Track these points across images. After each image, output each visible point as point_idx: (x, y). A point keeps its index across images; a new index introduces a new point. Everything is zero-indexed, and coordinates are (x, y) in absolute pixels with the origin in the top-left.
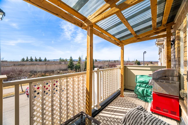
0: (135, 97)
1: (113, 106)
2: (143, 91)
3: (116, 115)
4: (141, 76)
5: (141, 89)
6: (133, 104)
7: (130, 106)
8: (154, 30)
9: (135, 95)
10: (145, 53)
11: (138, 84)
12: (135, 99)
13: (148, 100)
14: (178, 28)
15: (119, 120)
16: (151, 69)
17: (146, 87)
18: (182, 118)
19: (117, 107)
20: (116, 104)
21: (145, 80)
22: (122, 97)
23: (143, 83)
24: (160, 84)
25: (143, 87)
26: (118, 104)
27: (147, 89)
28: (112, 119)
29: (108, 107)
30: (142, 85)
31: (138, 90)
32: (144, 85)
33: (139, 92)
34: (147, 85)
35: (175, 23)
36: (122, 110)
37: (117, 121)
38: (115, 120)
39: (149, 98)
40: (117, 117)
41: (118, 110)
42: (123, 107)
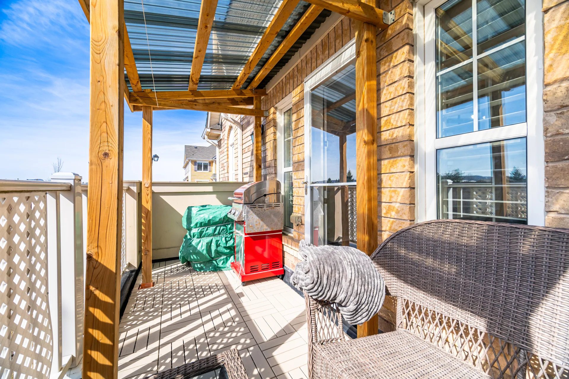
0: (185, 273)
1: (136, 325)
2: (209, 245)
3: (171, 342)
4: (202, 208)
5: (205, 241)
6: (194, 289)
7: (190, 296)
8: (234, 92)
9: (183, 268)
10: (156, 159)
11: (195, 231)
12: (188, 277)
13: (220, 265)
14: (276, 103)
15: (191, 347)
16: (214, 189)
17: (217, 232)
18: (287, 268)
19: (158, 320)
20: (144, 316)
21: (215, 215)
22: (148, 287)
23: (209, 224)
24: (258, 212)
25: (209, 236)
26: (154, 311)
27: (218, 238)
28: (169, 359)
29: (125, 340)
30: (207, 230)
31: (196, 248)
32: (211, 230)
33: (198, 253)
34: (218, 228)
35: (267, 93)
36: (178, 319)
37: (198, 346)
38: (180, 353)
39: (221, 260)
40: (177, 344)
41: (164, 325)
42: (163, 314)
